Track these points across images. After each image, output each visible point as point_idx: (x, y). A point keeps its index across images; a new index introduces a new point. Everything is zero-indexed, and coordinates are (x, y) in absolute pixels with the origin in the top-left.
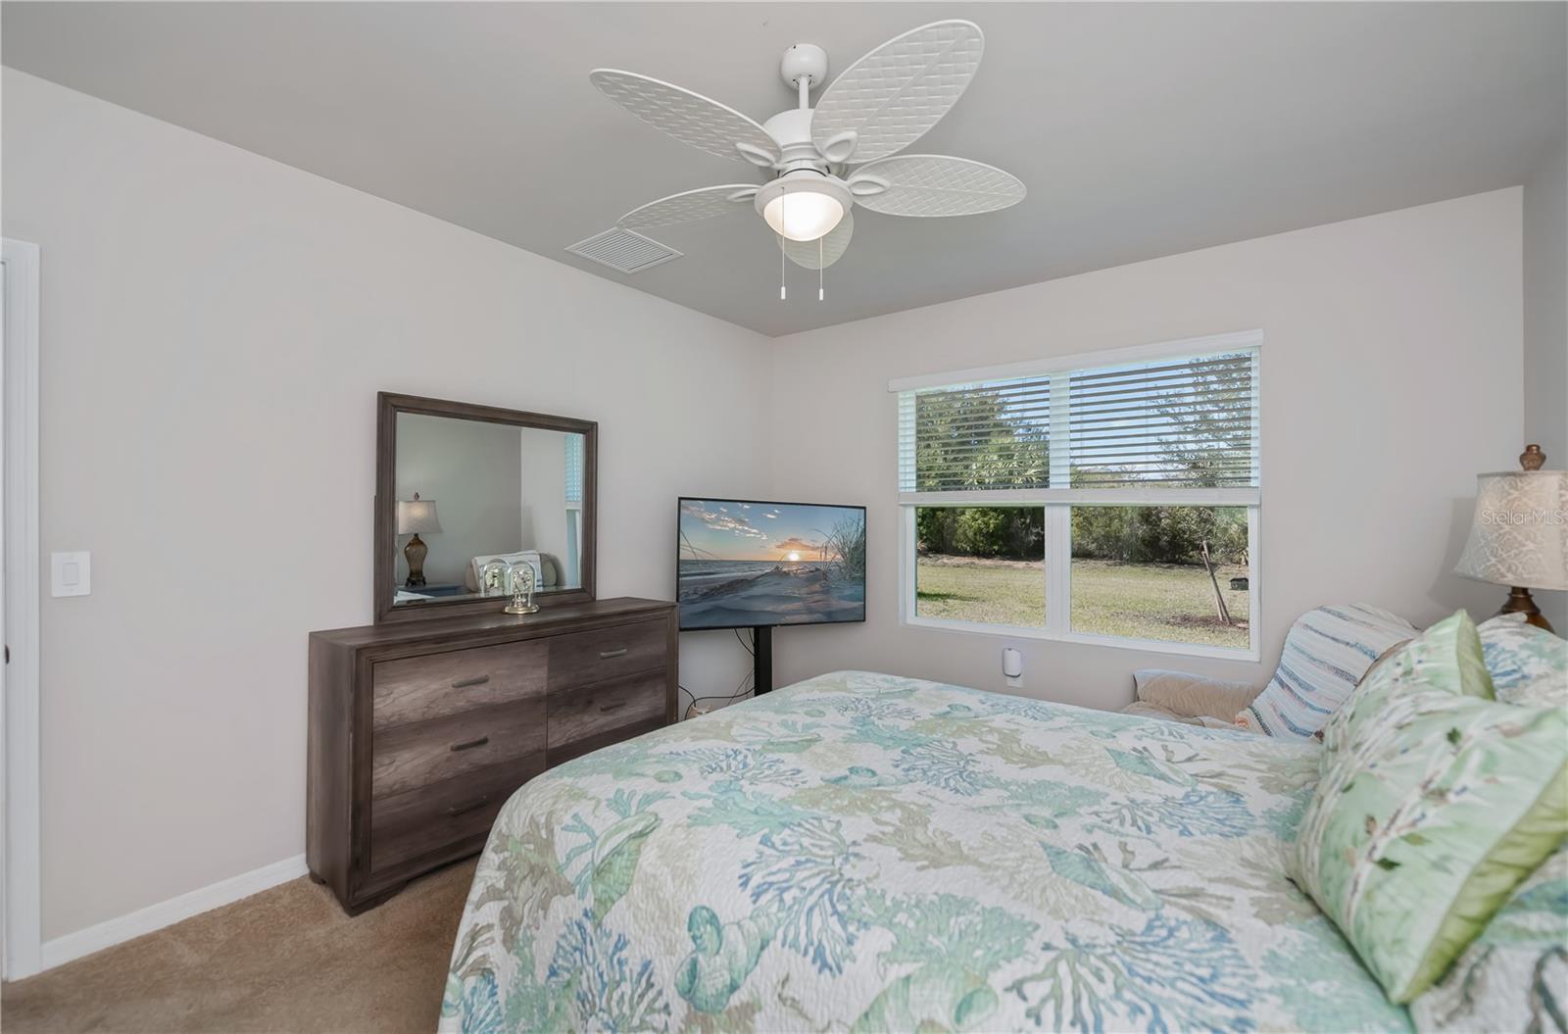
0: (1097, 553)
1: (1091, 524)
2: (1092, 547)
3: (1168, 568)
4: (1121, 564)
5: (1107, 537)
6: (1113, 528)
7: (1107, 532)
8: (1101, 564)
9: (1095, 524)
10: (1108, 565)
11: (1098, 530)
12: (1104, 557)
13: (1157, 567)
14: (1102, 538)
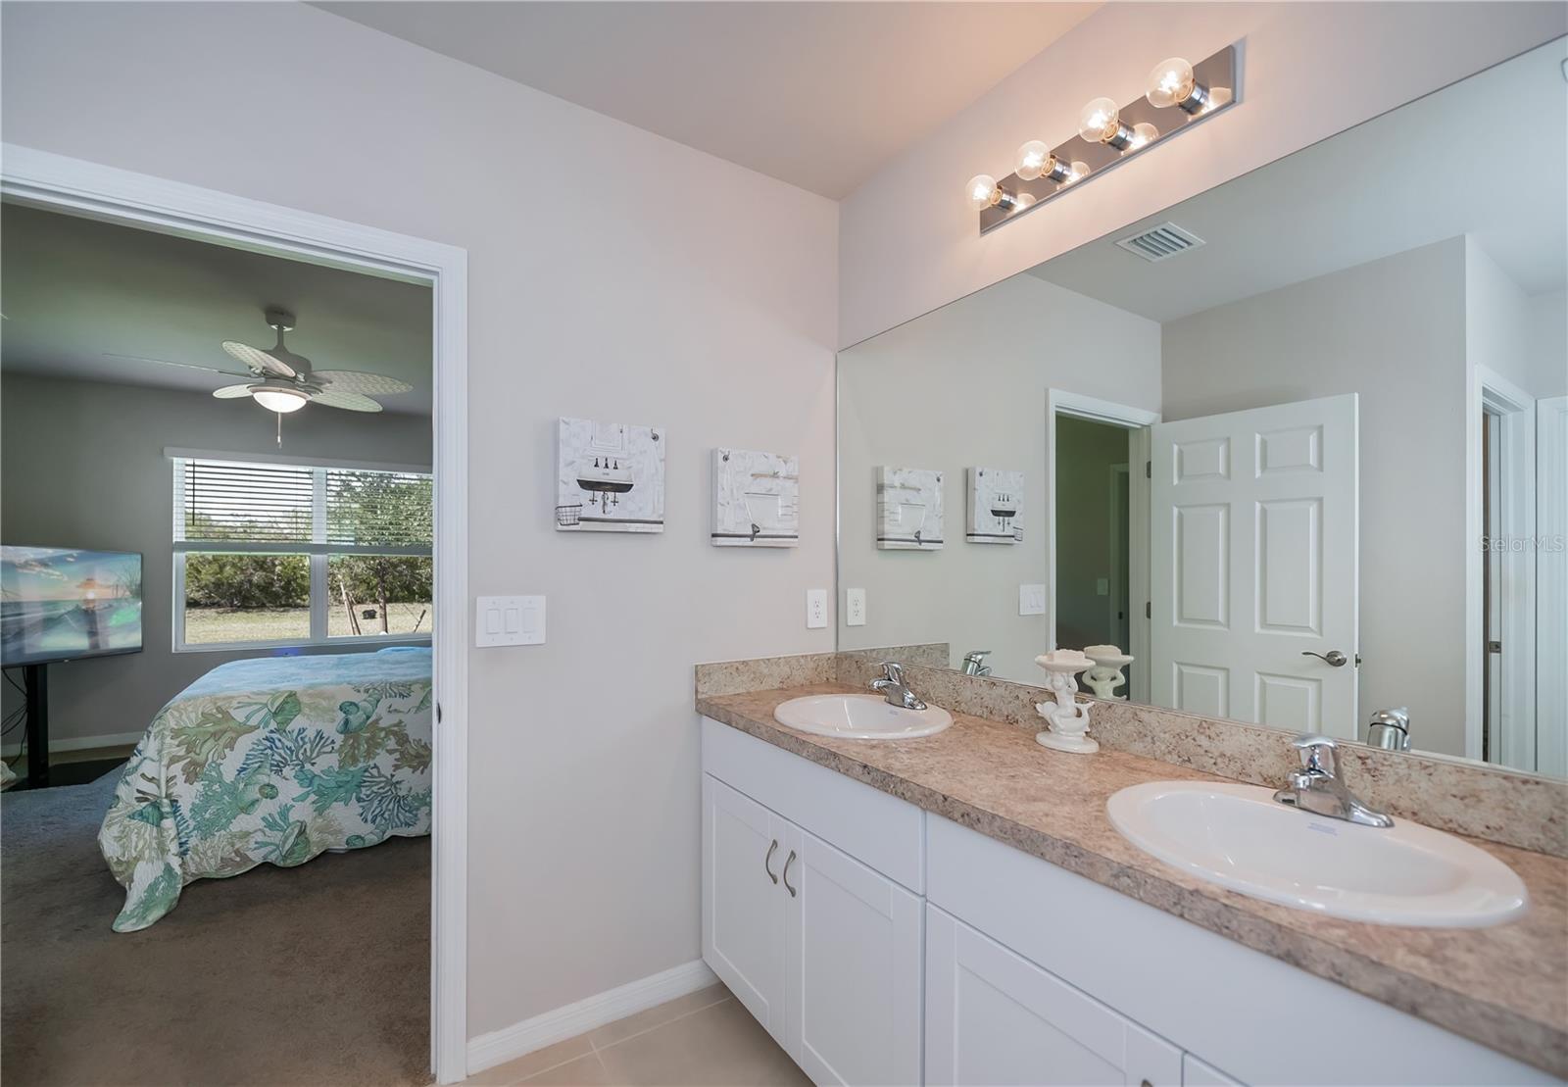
0: (203, 601)
1: (199, 572)
2: (197, 595)
3: (284, 611)
4: (233, 611)
5: (218, 585)
6: (225, 574)
7: (219, 579)
8: (211, 612)
9: (204, 571)
10: (218, 613)
11: (207, 577)
12: (212, 605)
13: (273, 611)
14: (211, 585)
